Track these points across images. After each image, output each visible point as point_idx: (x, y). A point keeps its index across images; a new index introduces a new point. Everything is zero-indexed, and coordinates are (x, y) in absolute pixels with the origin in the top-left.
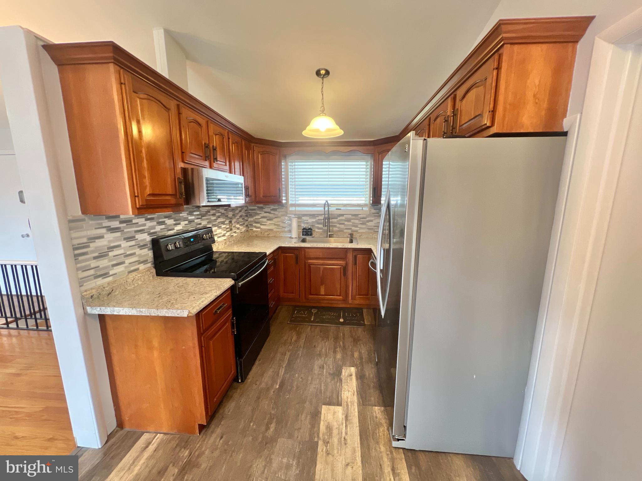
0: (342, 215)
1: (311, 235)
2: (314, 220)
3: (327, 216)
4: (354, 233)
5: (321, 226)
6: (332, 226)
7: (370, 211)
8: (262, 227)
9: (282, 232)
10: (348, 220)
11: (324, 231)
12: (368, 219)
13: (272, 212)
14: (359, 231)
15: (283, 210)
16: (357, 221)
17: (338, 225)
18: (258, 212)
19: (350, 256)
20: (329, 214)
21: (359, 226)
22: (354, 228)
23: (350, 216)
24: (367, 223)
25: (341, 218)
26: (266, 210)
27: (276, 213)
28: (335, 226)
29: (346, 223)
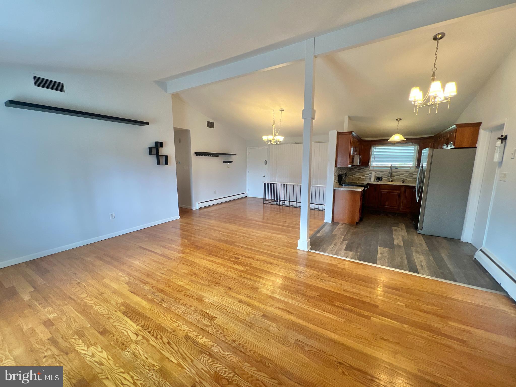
0: (399, 172)
1: (381, 180)
2: (383, 174)
3: (391, 172)
4: (405, 181)
5: (386, 176)
6: (392, 176)
7: (415, 170)
8: (356, 176)
9: (366, 178)
10: (402, 174)
11: (388, 179)
12: (413, 174)
13: (362, 170)
14: (408, 179)
15: (367, 169)
16: (407, 175)
17: (396, 176)
18: (355, 169)
19: (403, 189)
20: (391, 171)
21: (408, 177)
22: (405, 178)
23: (403, 172)
24: (413, 176)
25: (398, 173)
26: (359, 168)
27: (363, 170)
28: (394, 177)
29: (401, 175)
